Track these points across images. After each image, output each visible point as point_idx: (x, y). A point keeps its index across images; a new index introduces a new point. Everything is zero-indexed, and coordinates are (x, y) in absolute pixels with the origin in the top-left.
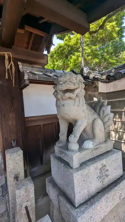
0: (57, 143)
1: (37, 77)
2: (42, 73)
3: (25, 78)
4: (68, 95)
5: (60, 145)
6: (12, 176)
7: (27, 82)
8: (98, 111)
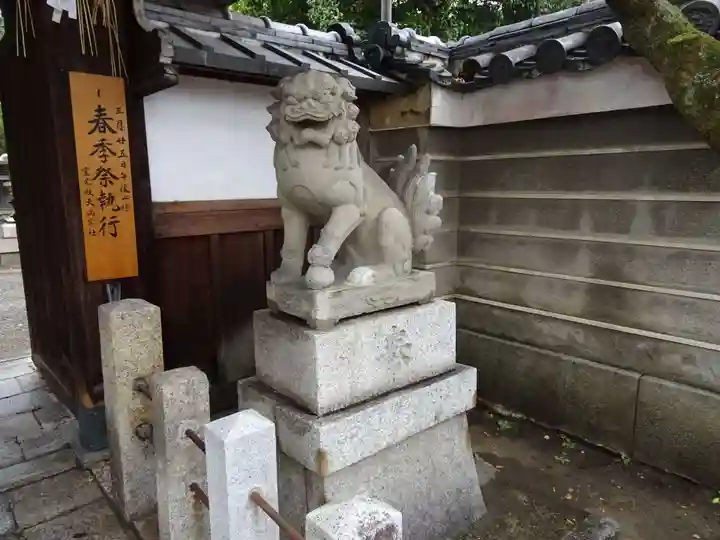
0: (274, 276)
1: (206, 54)
2: (216, 35)
3: (162, 60)
4: (309, 134)
5: (284, 280)
6: (127, 380)
7: (170, 73)
8: (400, 187)
